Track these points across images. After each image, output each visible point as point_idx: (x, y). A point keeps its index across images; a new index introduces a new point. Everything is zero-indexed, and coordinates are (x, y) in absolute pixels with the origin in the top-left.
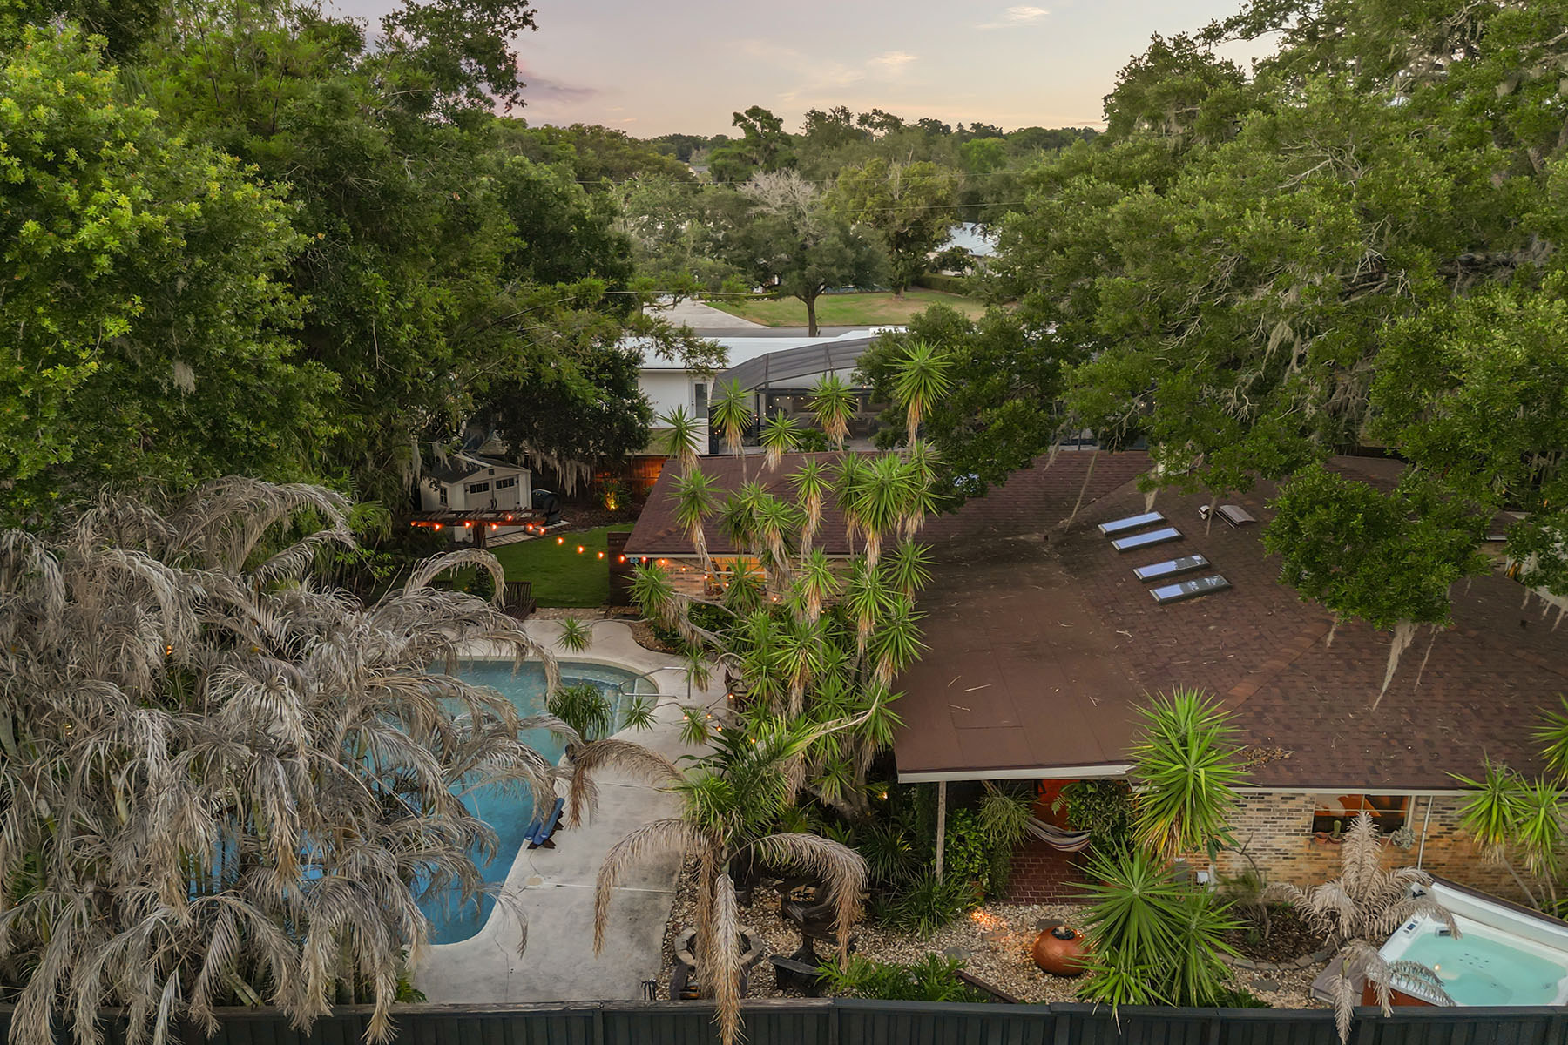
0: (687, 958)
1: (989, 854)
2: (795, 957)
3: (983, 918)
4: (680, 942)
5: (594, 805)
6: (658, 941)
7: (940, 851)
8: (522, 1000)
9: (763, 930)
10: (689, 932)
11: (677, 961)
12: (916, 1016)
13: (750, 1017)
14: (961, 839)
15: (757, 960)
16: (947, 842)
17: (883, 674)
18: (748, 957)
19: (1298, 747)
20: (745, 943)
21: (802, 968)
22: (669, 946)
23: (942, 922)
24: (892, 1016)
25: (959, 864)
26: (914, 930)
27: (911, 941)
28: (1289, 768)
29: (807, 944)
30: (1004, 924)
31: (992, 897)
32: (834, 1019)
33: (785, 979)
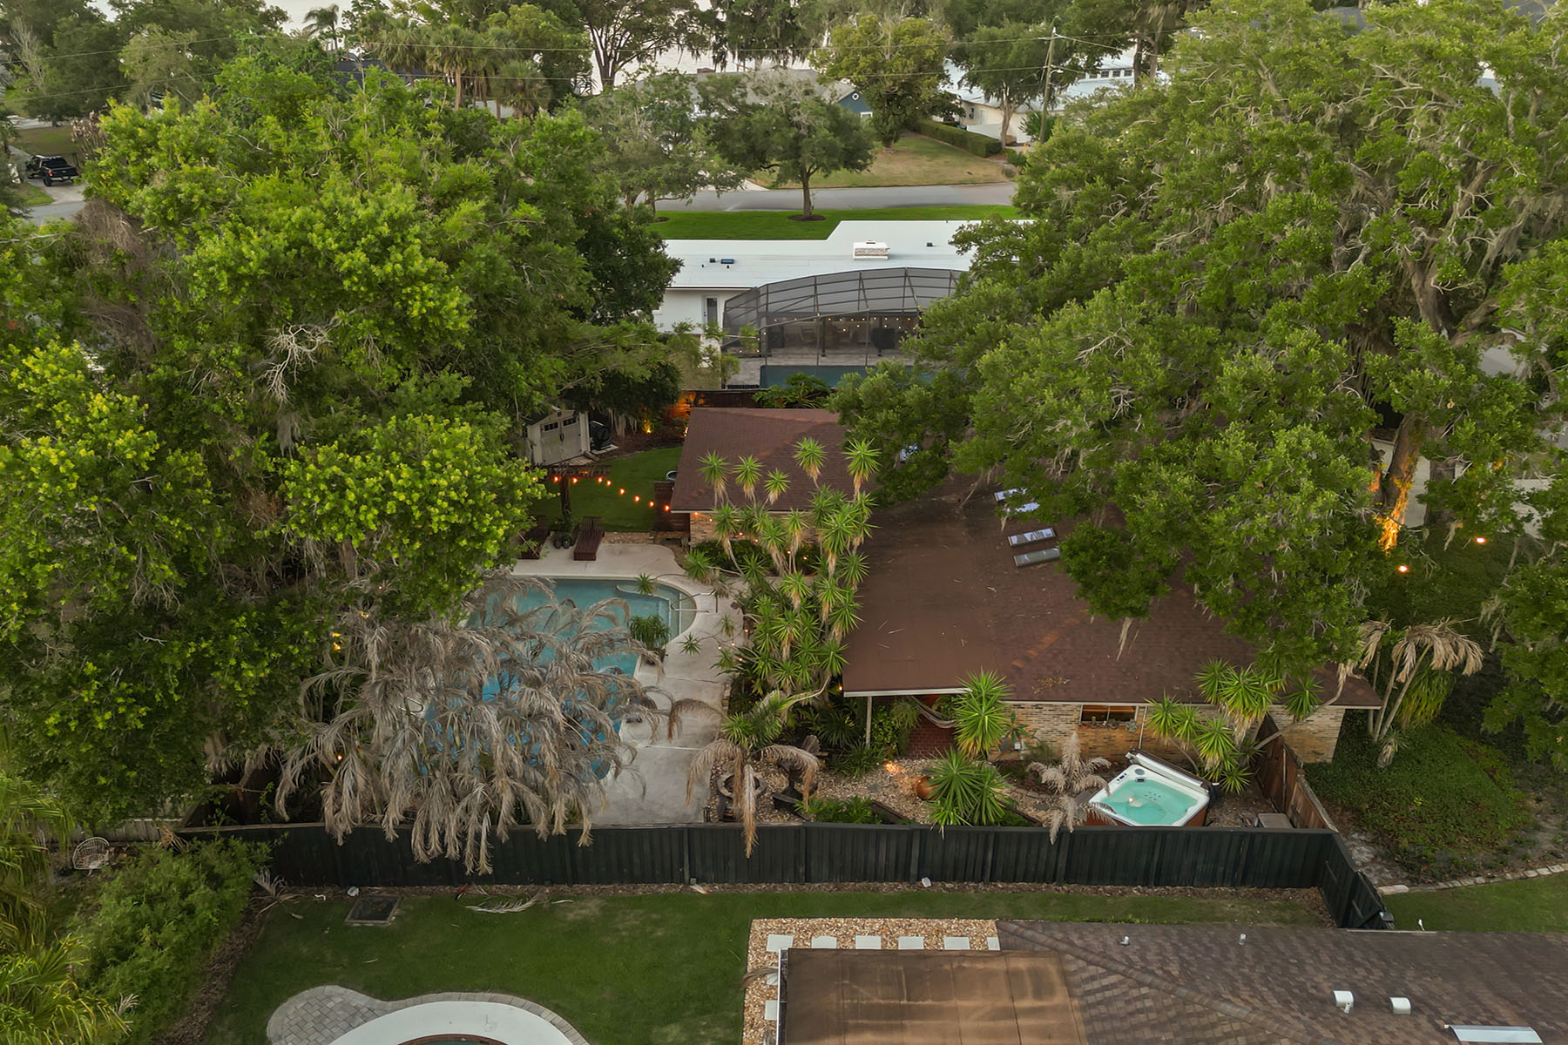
0: (725, 792)
1: (896, 732)
2: (784, 793)
3: (891, 767)
4: (721, 782)
5: (680, 728)
6: (707, 780)
7: (868, 731)
8: (646, 823)
9: (767, 774)
10: (725, 777)
11: (719, 793)
12: (843, 831)
13: (760, 831)
14: (880, 724)
15: (763, 793)
16: (872, 726)
17: (837, 631)
18: (759, 791)
19: (1071, 677)
20: (757, 783)
21: (788, 799)
22: (714, 783)
23: (867, 770)
24: (832, 830)
25: (879, 738)
26: (852, 775)
27: (850, 781)
28: (1065, 690)
29: (791, 784)
30: (903, 771)
31: (898, 755)
32: (803, 831)
33: (779, 805)
